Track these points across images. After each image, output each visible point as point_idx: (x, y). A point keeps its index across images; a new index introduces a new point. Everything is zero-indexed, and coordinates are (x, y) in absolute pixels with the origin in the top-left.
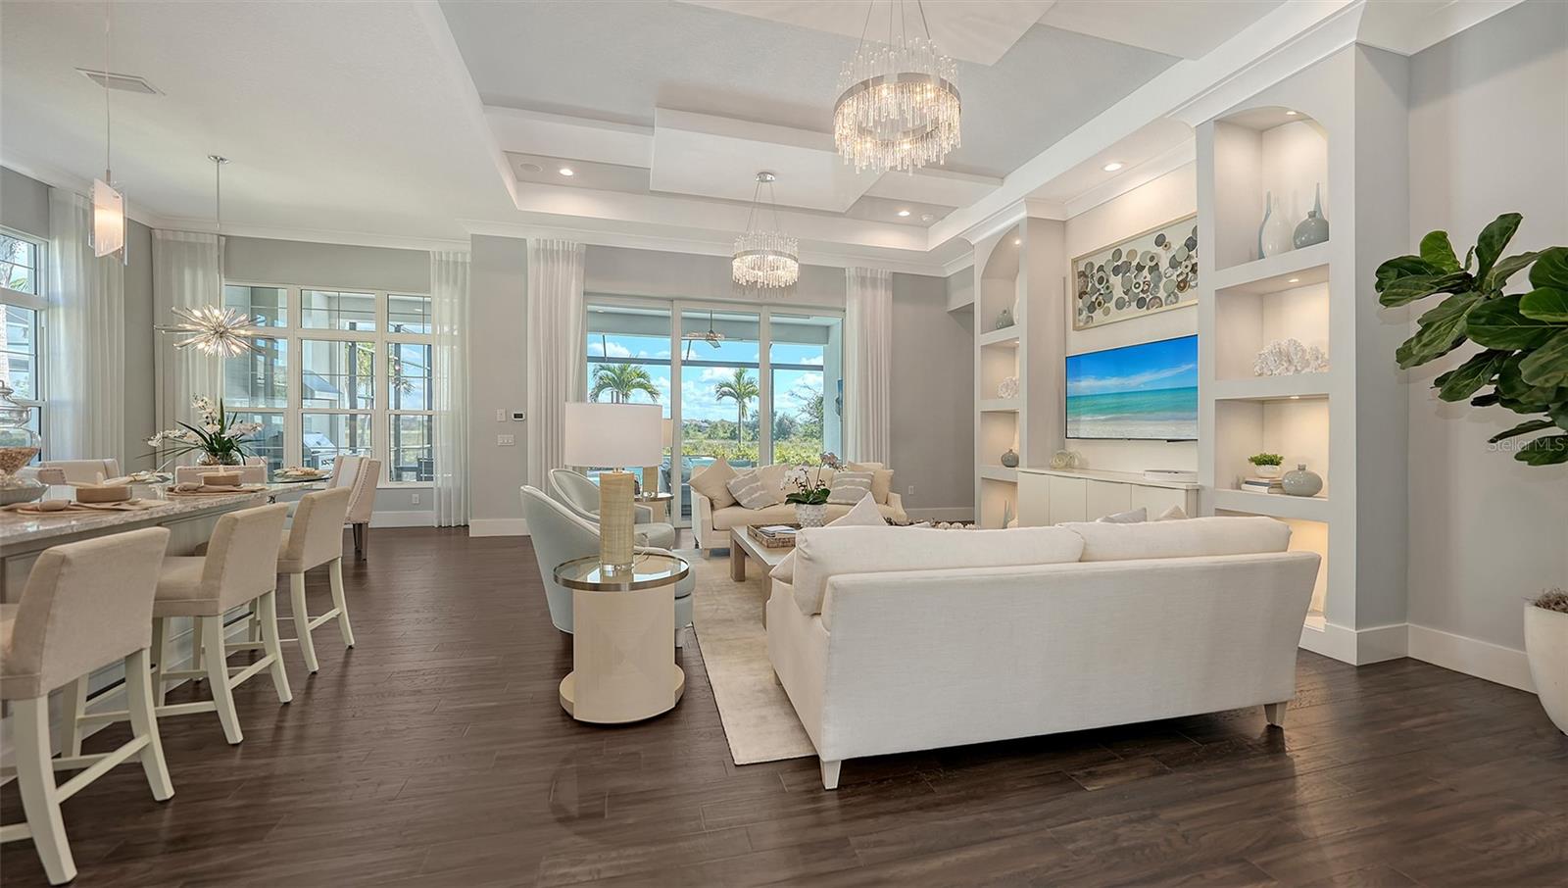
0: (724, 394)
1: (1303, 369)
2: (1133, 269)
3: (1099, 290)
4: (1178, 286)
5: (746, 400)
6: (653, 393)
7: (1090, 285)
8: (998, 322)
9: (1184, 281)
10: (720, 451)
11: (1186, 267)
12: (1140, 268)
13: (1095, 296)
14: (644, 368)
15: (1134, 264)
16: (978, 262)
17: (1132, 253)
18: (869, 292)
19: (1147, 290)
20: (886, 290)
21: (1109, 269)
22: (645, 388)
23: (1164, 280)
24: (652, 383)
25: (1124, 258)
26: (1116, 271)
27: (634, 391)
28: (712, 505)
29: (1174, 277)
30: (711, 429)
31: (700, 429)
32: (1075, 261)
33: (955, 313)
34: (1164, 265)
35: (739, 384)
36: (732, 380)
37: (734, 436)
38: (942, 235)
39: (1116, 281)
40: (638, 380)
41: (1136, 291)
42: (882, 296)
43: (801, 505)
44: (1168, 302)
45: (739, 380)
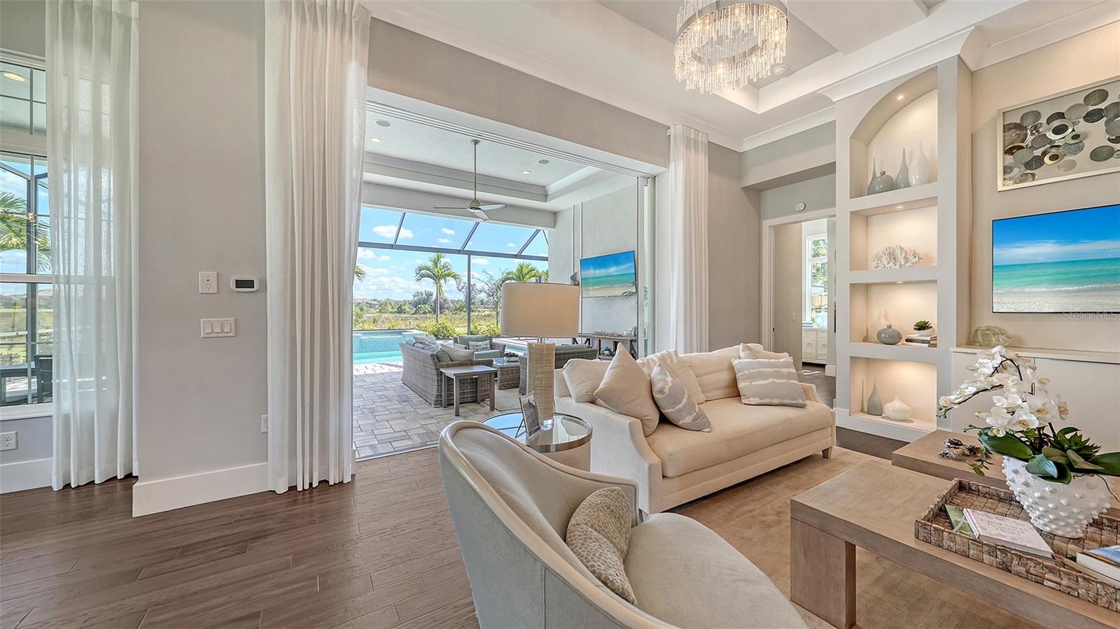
3: (1051, 141)
5: (442, 281)
7: (1031, 137)
8: (873, 186)
13: (1042, 149)
16: (845, 119)
18: (693, 153)
20: (705, 155)
21: (1077, 115)
25: (1113, 99)
26: (1092, 117)
31: (371, 306)
32: (1001, 114)
35: (437, 267)
36: (430, 264)
39: (1093, 130)
45: (436, 264)
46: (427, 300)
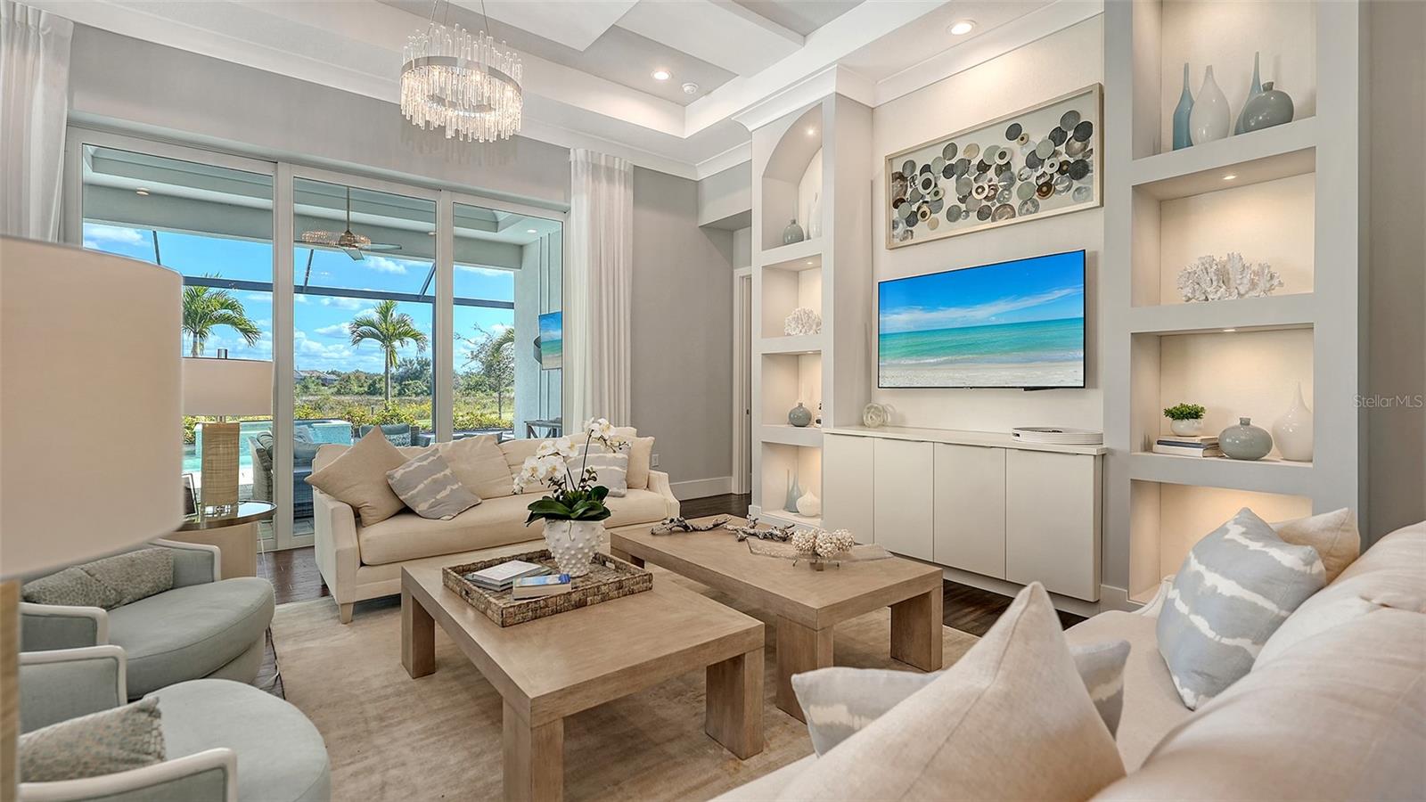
0: (363, 336)
1: (1247, 292)
2: (973, 169)
3: (923, 196)
4: (1039, 190)
5: (396, 344)
6: (248, 332)
7: (909, 190)
8: (785, 235)
9: (1048, 185)
10: (357, 411)
11: (1052, 166)
12: (983, 167)
13: (917, 204)
14: (233, 294)
15: (975, 162)
16: (759, 155)
17: (973, 148)
18: (604, 186)
19: (993, 197)
20: (625, 187)
21: (938, 169)
22: (234, 324)
23: (1018, 183)
24: (246, 316)
25: (960, 155)
26: (948, 172)
27: (216, 327)
28: (357, 515)
29: (1033, 180)
30: (342, 383)
31: (325, 382)
32: (890, 160)
33: (710, 229)
34: (1018, 164)
35: (385, 321)
36: (375, 317)
37: (373, 390)
38: (707, 115)
39: (948, 187)
40: (223, 311)
41: (979, 197)
42: (621, 195)
43: (559, 523)
44: (1024, 211)
45: (385, 317)
46: (421, 372)
